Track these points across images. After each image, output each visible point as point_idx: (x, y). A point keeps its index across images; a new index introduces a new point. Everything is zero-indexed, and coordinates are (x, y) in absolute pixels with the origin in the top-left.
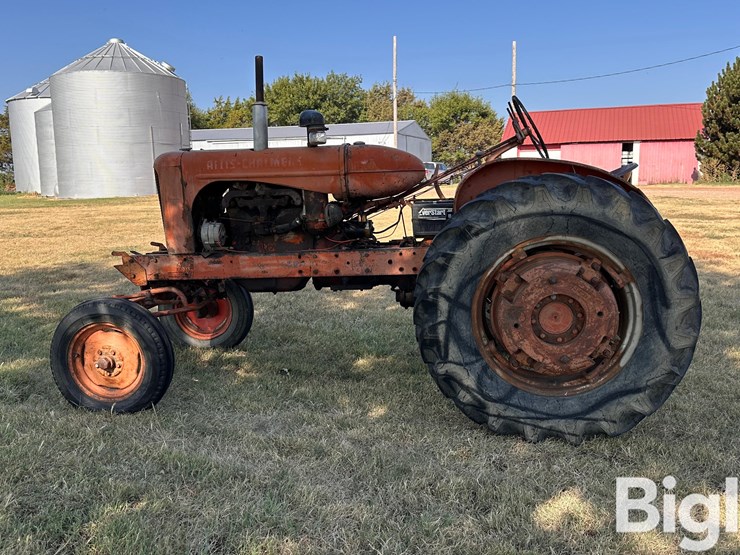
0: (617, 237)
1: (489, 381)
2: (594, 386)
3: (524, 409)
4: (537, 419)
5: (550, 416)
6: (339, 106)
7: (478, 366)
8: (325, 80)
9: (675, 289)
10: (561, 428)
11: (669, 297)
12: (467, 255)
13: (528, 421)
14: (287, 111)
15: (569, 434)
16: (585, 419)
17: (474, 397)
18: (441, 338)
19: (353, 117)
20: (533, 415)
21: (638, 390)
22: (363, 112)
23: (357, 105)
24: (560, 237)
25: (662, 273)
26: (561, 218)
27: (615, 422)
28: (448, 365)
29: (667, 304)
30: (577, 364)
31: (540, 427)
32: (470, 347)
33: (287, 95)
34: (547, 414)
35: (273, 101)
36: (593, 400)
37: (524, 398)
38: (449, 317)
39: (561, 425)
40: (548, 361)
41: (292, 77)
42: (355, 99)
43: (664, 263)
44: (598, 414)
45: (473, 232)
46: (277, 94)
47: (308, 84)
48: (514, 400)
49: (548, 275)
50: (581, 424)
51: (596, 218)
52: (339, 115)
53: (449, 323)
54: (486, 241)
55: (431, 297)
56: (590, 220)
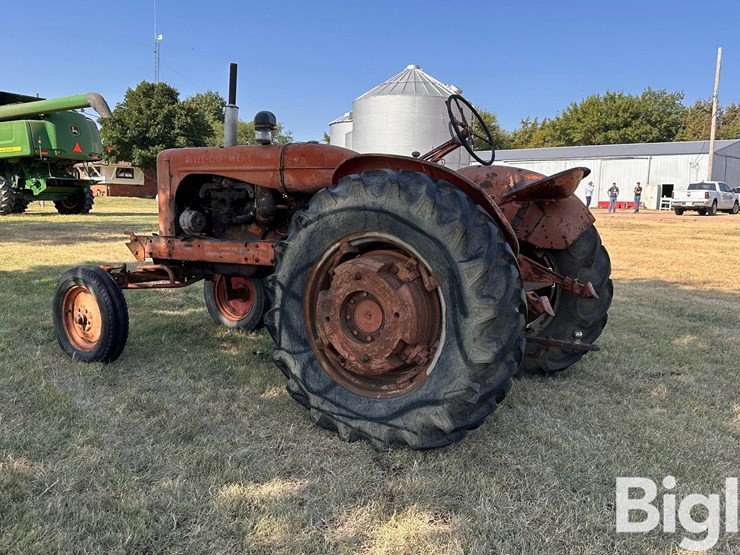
0: (419, 235)
1: (312, 372)
2: (403, 391)
3: (338, 405)
4: (348, 417)
5: (359, 417)
6: (653, 125)
7: (305, 356)
8: (640, 97)
9: (473, 296)
10: (367, 430)
11: (467, 305)
12: (297, 245)
13: (341, 418)
14: (593, 130)
15: (375, 438)
16: (387, 425)
17: (300, 387)
18: (277, 325)
19: (669, 136)
20: (344, 412)
21: (436, 403)
22: (680, 130)
23: (675, 123)
24: (376, 234)
25: (460, 278)
26: (373, 213)
27: (416, 433)
28: (282, 351)
29: (465, 314)
30: (378, 364)
31: (351, 426)
32: (300, 337)
33: (595, 113)
34: (357, 414)
35: (579, 120)
36: (398, 406)
37: (340, 394)
38: (282, 305)
39: (368, 427)
40: (352, 358)
41: (603, 95)
42: (674, 116)
43: (463, 267)
44: (398, 422)
45: (303, 223)
46: (584, 112)
47: (619, 102)
48: (331, 395)
49: (354, 270)
50: (385, 429)
51: (401, 215)
52: (651, 133)
53: (282, 309)
54: (312, 233)
55: (270, 284)
56: (397, 217)
